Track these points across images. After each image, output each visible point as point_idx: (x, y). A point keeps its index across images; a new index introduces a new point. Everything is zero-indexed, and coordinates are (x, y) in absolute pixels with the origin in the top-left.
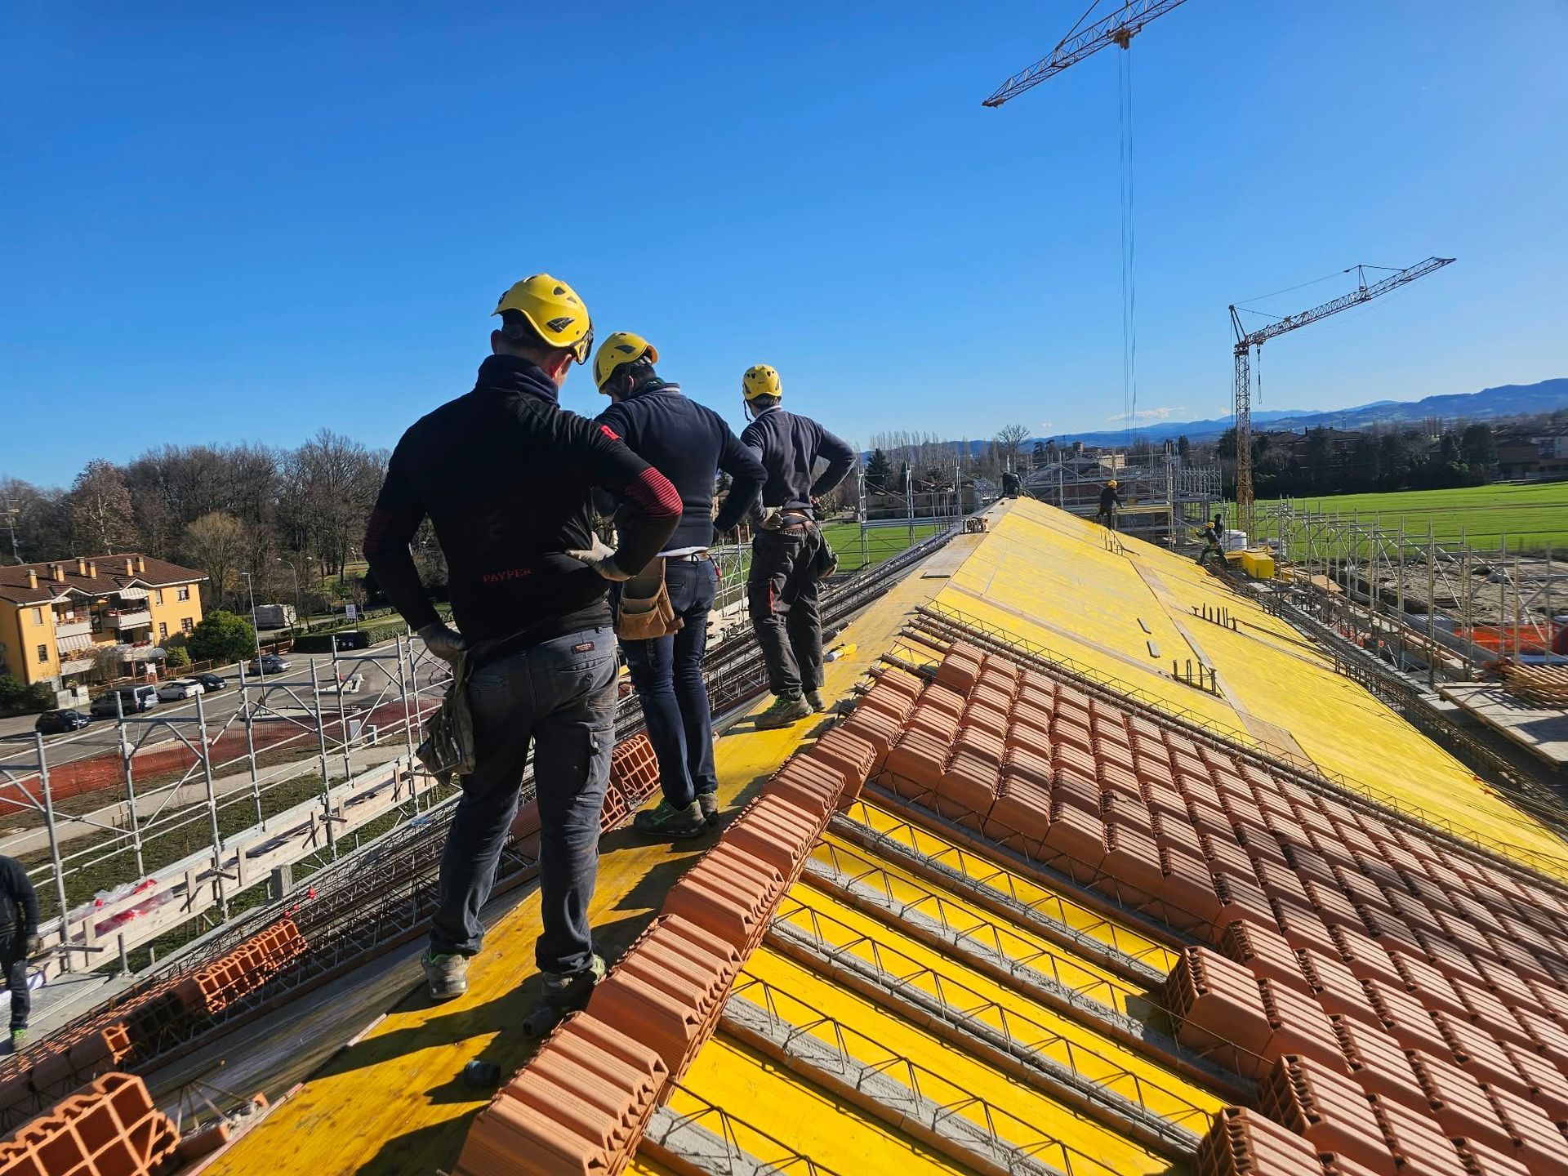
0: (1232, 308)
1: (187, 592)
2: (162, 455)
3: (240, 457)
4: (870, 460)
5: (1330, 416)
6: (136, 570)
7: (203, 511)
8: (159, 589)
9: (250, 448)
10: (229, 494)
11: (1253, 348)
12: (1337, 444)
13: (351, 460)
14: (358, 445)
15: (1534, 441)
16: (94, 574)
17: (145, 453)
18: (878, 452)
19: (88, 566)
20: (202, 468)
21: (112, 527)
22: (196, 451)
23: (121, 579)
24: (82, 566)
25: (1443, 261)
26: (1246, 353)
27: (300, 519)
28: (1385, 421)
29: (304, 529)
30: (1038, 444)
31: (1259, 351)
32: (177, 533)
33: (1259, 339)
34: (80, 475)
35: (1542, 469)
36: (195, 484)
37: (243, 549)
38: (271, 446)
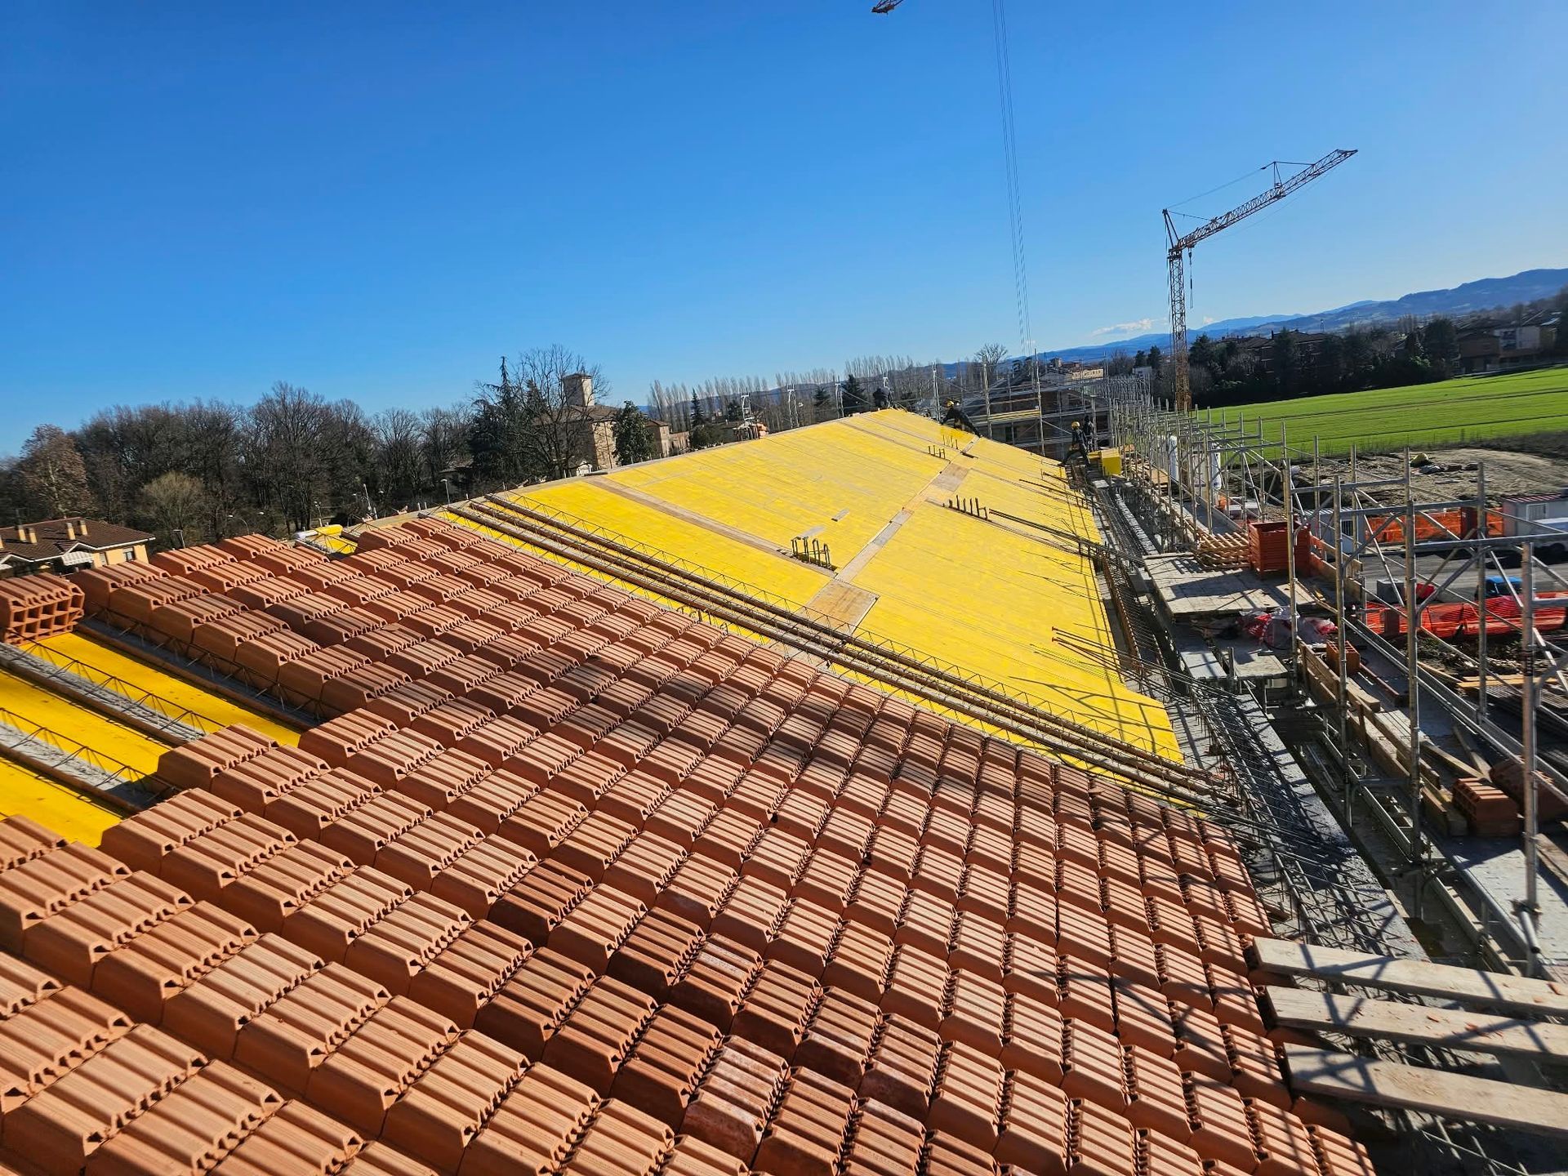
0: (1165, 212)
1: (133, 554)
2: (114, 418)
3: (197, 416)
4: (844, 387)
5: (1310, 319)
6: (78, 534)
7: (159, 472)
8: (103, 552)
9: (206, 405)
10: (186, 454)
11: (1185, 252)
12: (1303, 347)
13: (312, 412)
14: (316, 397)
15: (1497, 333)
16: (34, 540)
17: (96, 415)
18: (851, 378)
19: (27, 532)
20: (158, 428)
21: (65, 492)
22: (149, 411)
23: (62, 543)
24: (22, 533)
25: (1346, 153)
26: (1180, 257)
27: (262, 476)
28: (1365, 322)
29: (266, 485)
30: (1016, 362)
31: (1190, 255)
32: (132, 494)
33: (1190, 242)
34: (28, 441)
35: (1502, 361)
36: (151, 444)
37: (202, 509)
38: (227, 402)
